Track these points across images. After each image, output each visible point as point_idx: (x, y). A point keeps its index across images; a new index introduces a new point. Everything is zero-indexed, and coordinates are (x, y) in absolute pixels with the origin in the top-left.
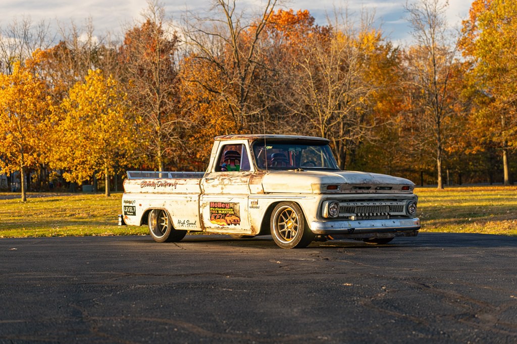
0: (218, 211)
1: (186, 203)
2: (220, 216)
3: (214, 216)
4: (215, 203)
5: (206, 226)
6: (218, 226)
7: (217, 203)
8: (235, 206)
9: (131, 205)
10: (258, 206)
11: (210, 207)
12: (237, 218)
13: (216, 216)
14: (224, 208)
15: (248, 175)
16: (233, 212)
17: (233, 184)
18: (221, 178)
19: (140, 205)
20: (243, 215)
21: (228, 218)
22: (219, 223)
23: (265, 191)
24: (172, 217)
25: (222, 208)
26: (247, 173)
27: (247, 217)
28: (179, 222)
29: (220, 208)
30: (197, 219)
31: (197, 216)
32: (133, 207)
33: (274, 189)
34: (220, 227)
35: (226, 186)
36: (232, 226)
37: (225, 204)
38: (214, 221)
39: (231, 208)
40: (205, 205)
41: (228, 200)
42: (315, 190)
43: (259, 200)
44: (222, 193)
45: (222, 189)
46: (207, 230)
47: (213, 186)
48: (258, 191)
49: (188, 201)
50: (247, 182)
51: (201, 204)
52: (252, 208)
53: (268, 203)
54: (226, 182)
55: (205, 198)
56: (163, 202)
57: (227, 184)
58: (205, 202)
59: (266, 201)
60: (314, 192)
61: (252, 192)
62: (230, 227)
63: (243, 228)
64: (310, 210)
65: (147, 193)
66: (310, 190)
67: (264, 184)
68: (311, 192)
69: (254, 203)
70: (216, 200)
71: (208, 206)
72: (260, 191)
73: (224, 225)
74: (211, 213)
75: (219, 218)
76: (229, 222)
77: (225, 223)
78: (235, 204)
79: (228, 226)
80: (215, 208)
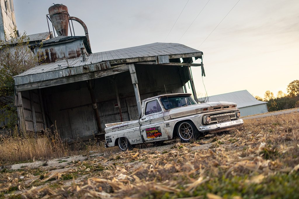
0: (150, 132)
1: (134, 132)
3: (148, 135)
5: (145, 140)
6: (151, 139)
7: (149, 128)
9: (109, 138)
10: (170, 125)
11: (146, 131)
12: (160, 133)
13: (149, 135)
14: (153, 130)
15: (161, 113)
16: (157, 131)
17: (155, 118)
18: (149, 117)
19: (113, 137)
20: (162, 131)
22: (151, 137)
23: (172, 118)
24: (129, 139)
25: (152, 130)
26: (161, 112)
27: (165, 132)
28: (132, 141)
29: (151, 130)
30: (141, 138)
31: (140, 136)
32: (110, 139)
33: (176, 116)
34: (152, 139)
36: (158, 138)
37: (153, 128)
38: (149, 137)
39: (156, 129)
40: (143, 131)
41: (154, 126)
42: (198, 112)
43: (170, 123)
44: (150, 124)
45: (150, 122)
46: (146, 142)
47: (146, 121)
48: (168, 119)
49: (135, 131)
50: (162, 116)
51: (141, 131)
52: (167, 127)
53: (175, 123)
54: (152, 118)
55: (143, 127)
56: (123, 133)
57: (152, 119)
58: (143, 130)
59: (173, 122)
60: (198, 113)
61: (165, 120)
62: (157, 138)
63: (164, 138)
64: (197, 122)
65: (115, 131)
66: (195, 112)
67: (171, 115)
68: (196, 113)
69: (168, 125)
70: (148, 127)
71: (145, 131)
72: (169, 119)
73: (154, 138)
74: (147, 134)
75: (151, 135)
76: (156, 136)
77: (154, 137)
78: (158, 127)
79: (156, 138)
80: (148, 131)
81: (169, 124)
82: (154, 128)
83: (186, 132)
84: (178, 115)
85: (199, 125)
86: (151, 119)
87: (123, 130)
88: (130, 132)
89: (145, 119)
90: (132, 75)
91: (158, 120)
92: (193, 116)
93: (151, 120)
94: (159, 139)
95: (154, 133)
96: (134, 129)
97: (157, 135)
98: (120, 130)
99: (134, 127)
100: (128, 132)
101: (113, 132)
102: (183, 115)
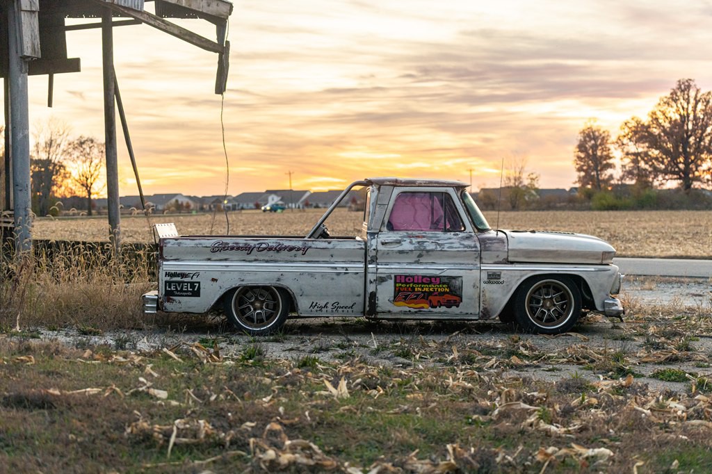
0: (413, 288)
1: (335, 276)
2: (419, 295)
4: (406, 277)
5: (379, 309)
6: (407, 309)
7: (413, 277)
8: (453, 281)
9: (185, 280)
10: (501, 280)
11: (395, 282)
12: (456, 298)
13: (407, 296)
14: (428, 284)
17: (445, 249)
18: (414, 240)
19: (213, 280)
20: (468, 291)
21: (434, 299)
22: (412, 305)
23: (511, 259)
25: (423, 283)
26: (462, 234)
27: (477, 296)
28: (313, 306)
29: (418, 284)
30: (361, 299)
31: (359, 295)
32: (192, 284)
33: (529, 257)
34: (413, 310)
35: (430, 253)
36: (443, 309)
37: (430, 277)
38: (401, 303)
39: (444, 283)
40: (381, 280)
41: (438, 273)
42: (606, 259)
43: (503, 273)
44: (417, 262)
45: (420, 256)
46: (379, 316)
47: (401, 252)
48: (497, 260)
49: (338, 274)
50: (476, 247)
51: (371, 277)
52: (489, 282)
53: (522, 276)
54: (430, 246)
55: (383, 269)
56: (277, 275)
57: (432, 250)
58: (382, 275)
59: (517, 273)
60: (604, 262)
61: (484, 261)
62: (438, 309)
63: (465, 312)
64: (601, 285)
65: (226, 260)
66: (597, 259)
67: (512, 250)
68: (599, 262)
69: (494, 277)
70: (409, 272)
71: (391, 283)
72: (501, 260)
73: (423, 308)
74: (397, 292)
75: (416, 298)
76: (435, 303)
77: (426, 306)
78: (454, 278)
79: (432, 309)
80: (406, 283)
81: (499, 275)
82: (436, 277)
83: (542, 307)
84: (539, 257)
85: (603, 294)
86: (428, 248)
87: (276, 261)
88: (312, 275)
89: (399, 242)
90: (25, 18)
91: (454, 257)
92: (592, 268)
93: (428, 251)
94: (444, 313)
95: (430, 293)
96: (336, 268)
97: (439, 301)
98: (256, 260)
99: (332, 260)
100: (302, 274)
101: (209, 259)
102: (553, 258)
